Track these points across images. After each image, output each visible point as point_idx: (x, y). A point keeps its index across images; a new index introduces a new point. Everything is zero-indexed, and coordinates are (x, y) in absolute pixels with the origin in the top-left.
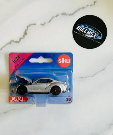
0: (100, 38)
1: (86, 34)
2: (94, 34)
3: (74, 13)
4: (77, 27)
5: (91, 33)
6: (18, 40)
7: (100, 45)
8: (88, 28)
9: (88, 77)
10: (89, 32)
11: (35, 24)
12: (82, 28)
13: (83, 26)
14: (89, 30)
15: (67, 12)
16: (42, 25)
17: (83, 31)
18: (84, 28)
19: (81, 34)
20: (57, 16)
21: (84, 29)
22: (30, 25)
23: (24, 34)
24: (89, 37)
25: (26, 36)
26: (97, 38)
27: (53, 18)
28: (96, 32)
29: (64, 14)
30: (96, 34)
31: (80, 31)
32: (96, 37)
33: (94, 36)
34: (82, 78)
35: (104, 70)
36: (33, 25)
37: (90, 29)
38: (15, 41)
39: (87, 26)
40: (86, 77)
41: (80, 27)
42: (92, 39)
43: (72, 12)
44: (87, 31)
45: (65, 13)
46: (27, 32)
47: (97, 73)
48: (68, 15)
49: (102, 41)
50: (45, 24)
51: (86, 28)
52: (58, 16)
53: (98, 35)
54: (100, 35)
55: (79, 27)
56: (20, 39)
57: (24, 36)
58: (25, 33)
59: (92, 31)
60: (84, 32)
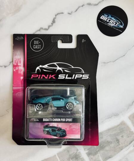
0: (122, 27)
1: (109, 23)
2: (116, 23)
3: (99, 3)
4: (101, 16)
5: (114, 22)
6: (47, 27)
7: (121, 33)
8: (111, 18)
9: (110, 62)
10: (112, 21)
11: (62, 13)
12: (105, 17)
13: (107, 16)
14: (111, 19)
15: (92, 3)
16: (69, 14)
17: (106, 20)
18: (108, 17)
19: (104, 22)
20: (82, 6)
21: (107, 19)
22: (58, 14)
23: (52, 22)
24: (112, 25)
25: (54, 24)
26: (119, 27)
27: (79, 7)
28: (118, 21)
29: (89, 4)
30: (118, 23)
31: (104, 20)
32: (118, 25)
33: (116, 25)
34: (104, 63)
35: (124, 56)
36: (61, 14)
37: (113, 19)
38: (44, 28)
39: (110, 16)
40: (108, 63)
41: (104, 17)
42: (114, 27)
43: (96, 3)
44: (109, 21)
45: (91, 3)
46: (56, 20)
47: (118, 59)
48: (93, 5)
49: (123, 30)
50: (71, 13)
51: (109, 17)
52: (84, 6)
53: (120, 24)
54: (121, 24)
55: (102, 16)
56: (49, 27)
57: (52, 24)
58: (54, 22)
59: (114, 21)
60: (108, 21)
